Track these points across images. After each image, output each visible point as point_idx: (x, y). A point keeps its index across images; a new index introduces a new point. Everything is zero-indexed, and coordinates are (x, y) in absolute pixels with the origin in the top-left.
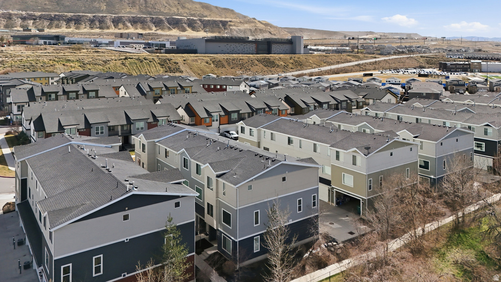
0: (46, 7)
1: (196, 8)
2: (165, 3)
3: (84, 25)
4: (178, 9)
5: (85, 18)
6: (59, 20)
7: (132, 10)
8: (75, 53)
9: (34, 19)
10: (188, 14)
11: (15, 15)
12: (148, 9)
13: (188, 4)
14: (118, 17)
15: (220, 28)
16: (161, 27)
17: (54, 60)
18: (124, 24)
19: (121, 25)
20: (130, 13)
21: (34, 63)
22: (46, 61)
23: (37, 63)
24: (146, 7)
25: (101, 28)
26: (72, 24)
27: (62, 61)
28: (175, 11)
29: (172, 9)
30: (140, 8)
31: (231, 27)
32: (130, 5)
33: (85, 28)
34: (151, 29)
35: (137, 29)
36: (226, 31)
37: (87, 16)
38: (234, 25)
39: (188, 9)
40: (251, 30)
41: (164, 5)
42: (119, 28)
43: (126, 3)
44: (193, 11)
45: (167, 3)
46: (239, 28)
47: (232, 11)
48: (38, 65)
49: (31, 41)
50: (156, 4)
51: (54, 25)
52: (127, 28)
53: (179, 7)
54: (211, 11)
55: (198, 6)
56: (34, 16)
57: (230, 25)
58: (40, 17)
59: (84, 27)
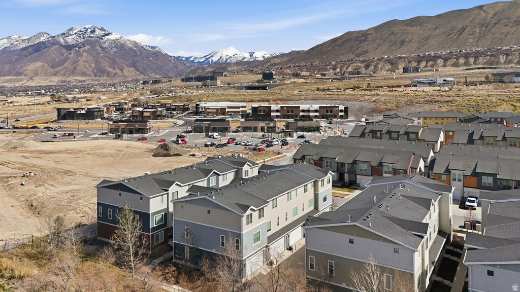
17: (504, 100)
21: (480, 102)
22: (494, 100)
23: (483, 103)
27: (512, 101)
48: (485, 105)
49: (505, 79)
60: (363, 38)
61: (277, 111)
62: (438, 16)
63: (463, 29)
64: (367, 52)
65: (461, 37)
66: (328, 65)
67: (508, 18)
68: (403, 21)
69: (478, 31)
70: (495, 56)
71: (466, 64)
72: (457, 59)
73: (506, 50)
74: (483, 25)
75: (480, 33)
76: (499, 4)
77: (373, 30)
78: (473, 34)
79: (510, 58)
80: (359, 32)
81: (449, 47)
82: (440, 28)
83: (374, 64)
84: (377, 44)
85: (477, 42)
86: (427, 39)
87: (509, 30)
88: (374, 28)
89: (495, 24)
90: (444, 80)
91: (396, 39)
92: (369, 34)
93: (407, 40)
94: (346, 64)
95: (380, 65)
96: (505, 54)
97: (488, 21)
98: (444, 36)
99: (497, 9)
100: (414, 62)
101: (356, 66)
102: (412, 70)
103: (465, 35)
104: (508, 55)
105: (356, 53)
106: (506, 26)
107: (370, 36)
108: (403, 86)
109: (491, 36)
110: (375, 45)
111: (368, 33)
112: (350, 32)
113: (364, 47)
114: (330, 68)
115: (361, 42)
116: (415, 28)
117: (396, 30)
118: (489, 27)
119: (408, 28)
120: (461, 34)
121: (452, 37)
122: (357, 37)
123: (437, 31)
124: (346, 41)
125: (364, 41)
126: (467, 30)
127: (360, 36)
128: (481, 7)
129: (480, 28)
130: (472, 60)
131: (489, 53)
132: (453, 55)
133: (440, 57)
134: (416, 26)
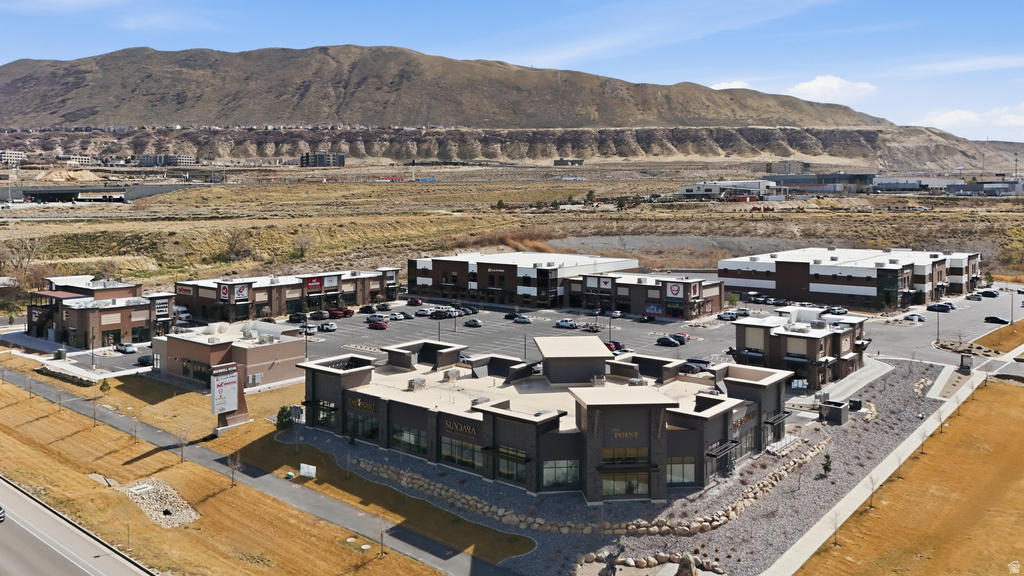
0: (497, 118)
1: (769, 106)
2: (704, 100)
3: (589, 149)
4: (733, 111)
5: (587, 136)
6: (544, 141)
7: (646, 116)
9: (502, 142)
10: (755, 120)
11: (470, 134)
12: (676, 113)
13: (750, 100)
14: (646, 131)
15: (862, 146)
16: (735, 148)
18: (662, 145)
19: (656, 148)
20: (644, 122)
24: (670, 109)
25: (621, 154)
26: (569, 148)
28: (729, 114)
29: (721, 110)
30: (660, 112)
31: (888, 144)
32: (640, 107)
33: (593, 155)
34: (716, 154)
35: (688, 153)
36: (879, 153)
37: (589, 132)
38: (894, 140)
39: (754, 109)
41: (704, 104)
42: (655, 152)
43: (631, 105)
44: (765, 112)
45: (709, 100)
46: (905, 145)
50: (688, 102)
51: (538, 151)
52: (670, 153)
53: (735, 107)
55: (772, 103)
56: (500, 135)
57: (885, 140)
58: (512, 137)
59: (591, 153)
60: (71, 79)
62: (246, 55)
63: (305, 88)
65: (306, 101)
66: (25, 137)
67: (378, 77)
68: (166, 54)
69: (332, 93)
70: (400, 143)
71: (354, 153)
72: (333, 143)
73: (413, 133)
74: (339, 82)
75: (338, 97)
76: (353, 50)
77: (94, 64)
78: (325, 97)
79: (425, 146)
80: (55, 63)
82: (256, 79)
83: (152, 141)
84: (117, 97)
85: (337, 113)
86: (236, 97)
87: (387, 98)
88: (94, 58)
89: (359, 84)
91: (162, 91)
92: (86, 72)
93: (190, 95)
94: (76, 138)
95: (170, 146)
96: (415, 140)
97: (345, 77)
98: (271, 97)
99: (353, 58)
100: (249, 142)
101: (106, 143)
103: (310, 97)
104: (419, 141)
106: (378, 89)
107: (89, 77)
109: (359, 105)
110: (111, 98)
111: (83, 68)
112: (28, 60)
113: (78, 100)
114: (34, 144)
115: (68, 88)
116: (201, 72)
117: (155, 70)
118: (351, 88)
119: (184, 70)
120: (302, 96)
121: (289, 99)
122: (54, 74)
123: (252, 84)
124: (26, 80)
125: (77, 85)
126: (313, 89)
127: (61, 72)
128: (324, 50)
129: (335, 88)
131: (386, 136)
132: (323, 134)
133: (300, 136)
134: (201, 67)
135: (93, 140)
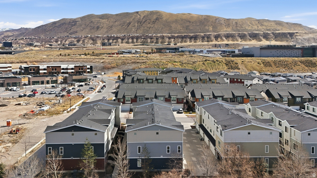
1: (271, 25)
2: (249, 23)
3: (199, 40)
4: (258, 27)
5: (199, 36)
6: (186, 38)
7: (228, 30)
8: (180, 57)
9: (174, 38)
10: (264, 29)
11: (166, 36)
12: (238, 28)
13: (265, 23)
14: (218, 34)
15: (288, 38)
16: (244, 39)
17: (168, 62)
18: (221, 38)
19: (219, 39)
20: (226, 31)
21: (159, 63)
22: (164, 62)
23: (160, 63)
24: (236, 27)
25: (208, 41)
26: (193, 40)
27: (172, 62)
28: (256, 28)
29: (254, 27)
30: (232, 28)
31: (297, 37)
32: (226, 26)
34: (238, 41)
35: (229, 41)
36: (292, 40)
37: (201, 35)
38: (300, 36)
39: (265, 26)
40: (314, 38)
41: (248, 25)
42: (218, 41)
43: (224, 26)
44: (269, 27)
45: (250, 23)
46: (303, 37)
47: (300, 25)
48: (161, 64)
49: (163, 51)
50: (243, 24)
51: (184, 41)
52: (223, 40)
53: (259, 25)
54: (283, 26)
55: (273, 23)
56: (174, 36)
57: (296, 36)
58: (177, 37)
59: (199, 41)
60: (73, 23)
61: (44, 69)
62: (117, 15)
63: (130, 23)
64: (76, 32)
65: (129, 27)
66: (52, 39)
67: (150, 20)
68: (97, 16)
69: (136, 25)
70: (146, 39)
71: (133, 42)
72: (128, 39)
73: (151, 36)
74: (139, 22)
75: (138, 26)
76: (146, 12)
77: (80, 19)
78: (134, 26)
79: (152, 40)
80: (71, 19)
81: (123, 33)
82: (118, 21)
83: (82, 40)
84: (83, 28)
85: (136, 31)
86: (111, 27)
87: (151, 26)
88: (80, 18)
89: (144, 22)
90: (135, 51)
91: (94, 26)
92: (77, 21)
93: (100, 26)
94: (64, 39)
95: (86, 41)
96: (150, 38)
97: (141, 20)
98: (120, 26)
99: (145, 14)
100: (106, 39)
101: (71, 40)
102: (107, 44)
103: (130, 26)
104: (151, 39)
105: (69, 32)
106: (149, 23)
107: (78, 23)
108: (115, 54)
109: (143, 28)
110: (82, 28)
111: (77, 20)
112: (65, 19)
113: (74, 29)
114: (54, 41)
115: (72, 26)
116: (105, 20)
117: (93, 20)
118: (142, 23)
119: (101, 20)
120: (128, 26)
121: (124, 27)
122: (70, 22)
123: (116, 23)
124: (63, 24)
125: (74, 25)
126: (131, 24)
127: (72, 21)
128: (137, 12)
129: (138, 23)
130: (135, 40)
131: (143, 37)
132: (126, 37)
133: (119, 38)
134: (105, 19)
135: (68, 40)
